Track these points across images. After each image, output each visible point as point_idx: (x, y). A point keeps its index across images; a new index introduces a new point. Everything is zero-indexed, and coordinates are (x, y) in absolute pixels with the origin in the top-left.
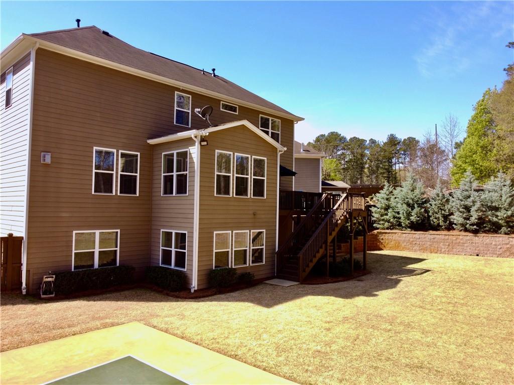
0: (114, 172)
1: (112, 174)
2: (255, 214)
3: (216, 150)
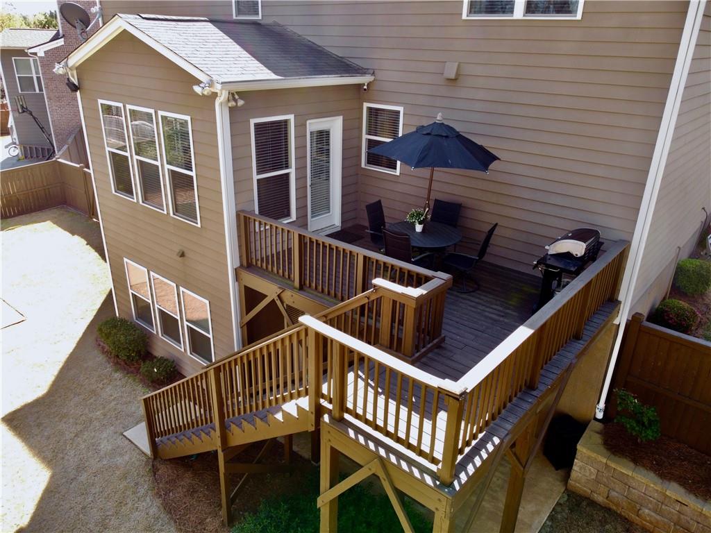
2: (183, 255)
3: (99, 100)
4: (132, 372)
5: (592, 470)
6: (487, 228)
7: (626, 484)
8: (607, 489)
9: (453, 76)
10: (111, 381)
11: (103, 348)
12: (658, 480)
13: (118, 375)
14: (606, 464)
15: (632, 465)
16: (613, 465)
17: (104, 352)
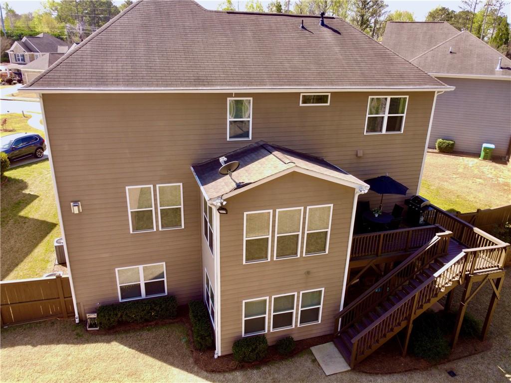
0: (153, 209)
1: (151, 211)
2: (308, 273)
3: (245, 213)
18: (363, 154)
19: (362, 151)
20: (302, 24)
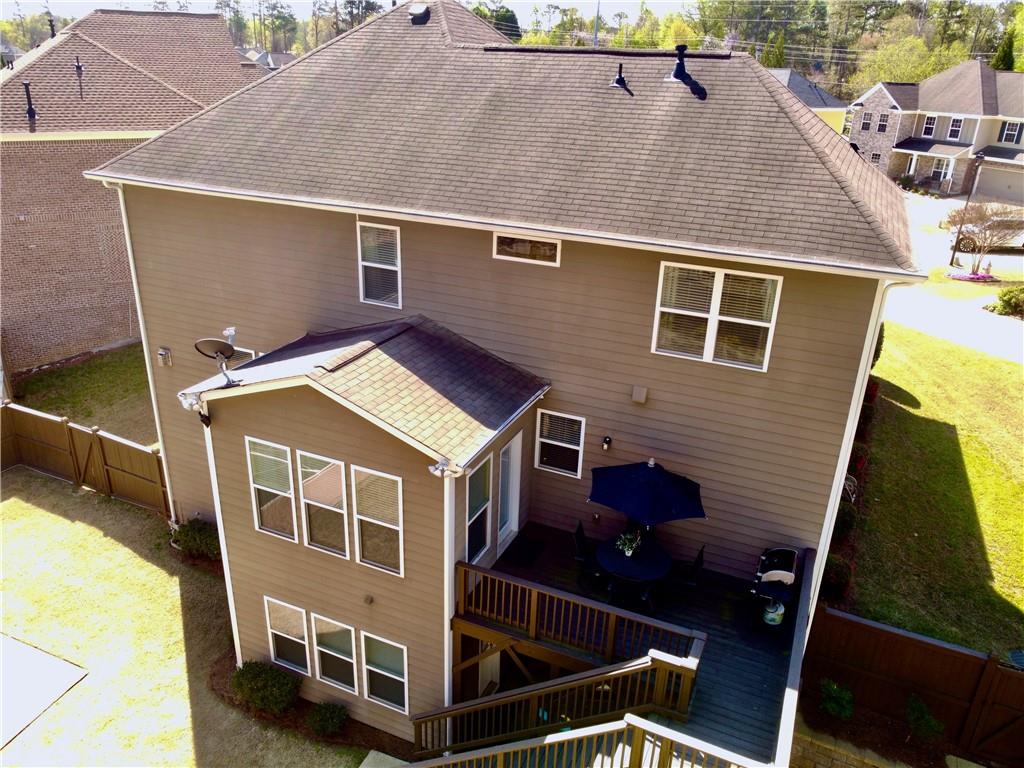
2: (371, 600)
3: (246, 437)
4: (289, 727)
5: (799, 748)
6: (695, 554)
7: (829, 757)
8: (812, 764)
9: (643, 401)
10: (267, 743)
11: (231, 699)
12: (855, 749)
13: (271, 734)
14: (811, 743)
15: (832, 738)
16: (818, 743)
17: (231, 703)
18: (647, 399)
19: (645, 390)
20: (620, 72)
